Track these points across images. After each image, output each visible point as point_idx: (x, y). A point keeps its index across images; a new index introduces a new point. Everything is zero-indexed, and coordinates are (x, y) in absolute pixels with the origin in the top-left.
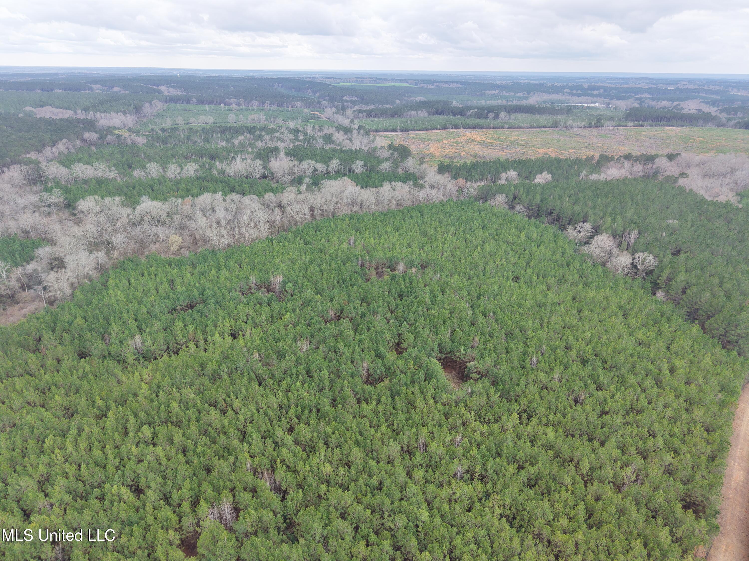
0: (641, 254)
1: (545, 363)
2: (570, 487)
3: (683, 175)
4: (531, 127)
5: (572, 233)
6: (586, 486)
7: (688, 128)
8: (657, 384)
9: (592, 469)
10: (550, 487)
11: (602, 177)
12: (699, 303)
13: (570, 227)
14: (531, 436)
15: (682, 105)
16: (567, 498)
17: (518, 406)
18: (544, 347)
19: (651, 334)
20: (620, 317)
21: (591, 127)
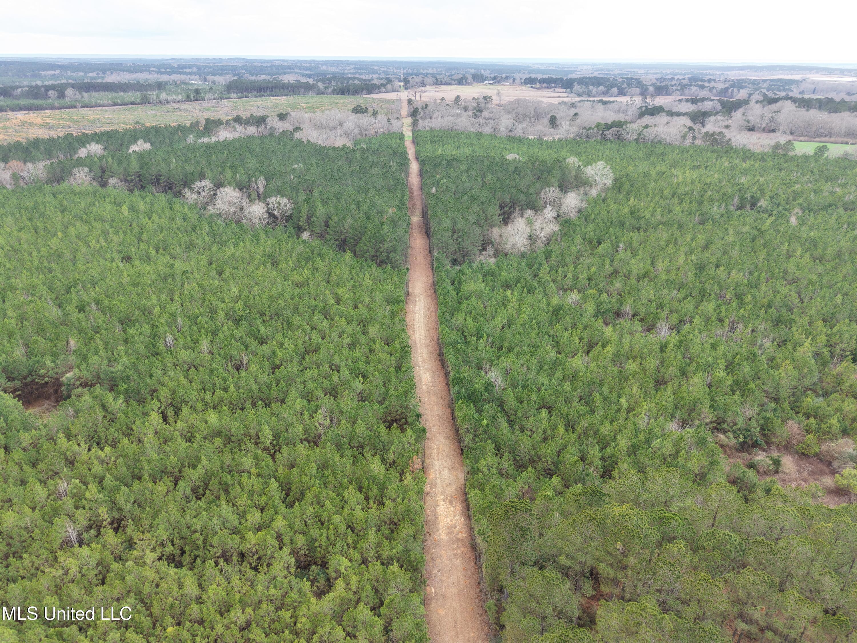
0: (274, 199)
1: (185, 338)
2: (253, 470)
3: (297, 129)
4: (115, 104)
5: (191, 197)
6: (274, 459)
7: (292, 97)
8: (326, 317)
9: (277, 436)
10: (226, 484)
11: (214, 139)
12: (345, 231)
13: (186, 190)
14: (185, 433)
15: (281, 77)
16: (253, 486)
17: (158, 404)
18: (180, 320)
19: (307, 273)
20: (269, 265)
21: (191, 101)
